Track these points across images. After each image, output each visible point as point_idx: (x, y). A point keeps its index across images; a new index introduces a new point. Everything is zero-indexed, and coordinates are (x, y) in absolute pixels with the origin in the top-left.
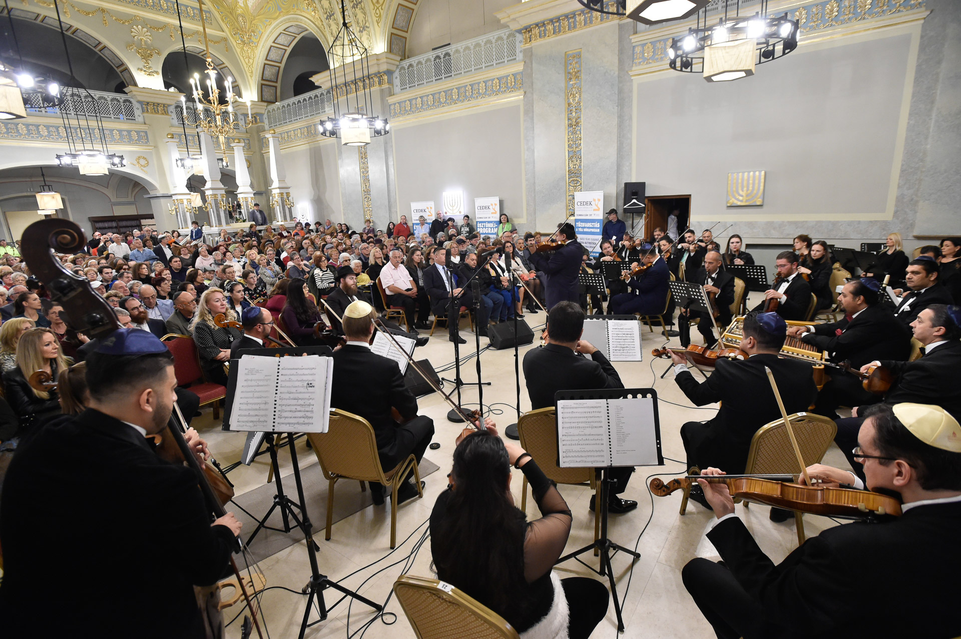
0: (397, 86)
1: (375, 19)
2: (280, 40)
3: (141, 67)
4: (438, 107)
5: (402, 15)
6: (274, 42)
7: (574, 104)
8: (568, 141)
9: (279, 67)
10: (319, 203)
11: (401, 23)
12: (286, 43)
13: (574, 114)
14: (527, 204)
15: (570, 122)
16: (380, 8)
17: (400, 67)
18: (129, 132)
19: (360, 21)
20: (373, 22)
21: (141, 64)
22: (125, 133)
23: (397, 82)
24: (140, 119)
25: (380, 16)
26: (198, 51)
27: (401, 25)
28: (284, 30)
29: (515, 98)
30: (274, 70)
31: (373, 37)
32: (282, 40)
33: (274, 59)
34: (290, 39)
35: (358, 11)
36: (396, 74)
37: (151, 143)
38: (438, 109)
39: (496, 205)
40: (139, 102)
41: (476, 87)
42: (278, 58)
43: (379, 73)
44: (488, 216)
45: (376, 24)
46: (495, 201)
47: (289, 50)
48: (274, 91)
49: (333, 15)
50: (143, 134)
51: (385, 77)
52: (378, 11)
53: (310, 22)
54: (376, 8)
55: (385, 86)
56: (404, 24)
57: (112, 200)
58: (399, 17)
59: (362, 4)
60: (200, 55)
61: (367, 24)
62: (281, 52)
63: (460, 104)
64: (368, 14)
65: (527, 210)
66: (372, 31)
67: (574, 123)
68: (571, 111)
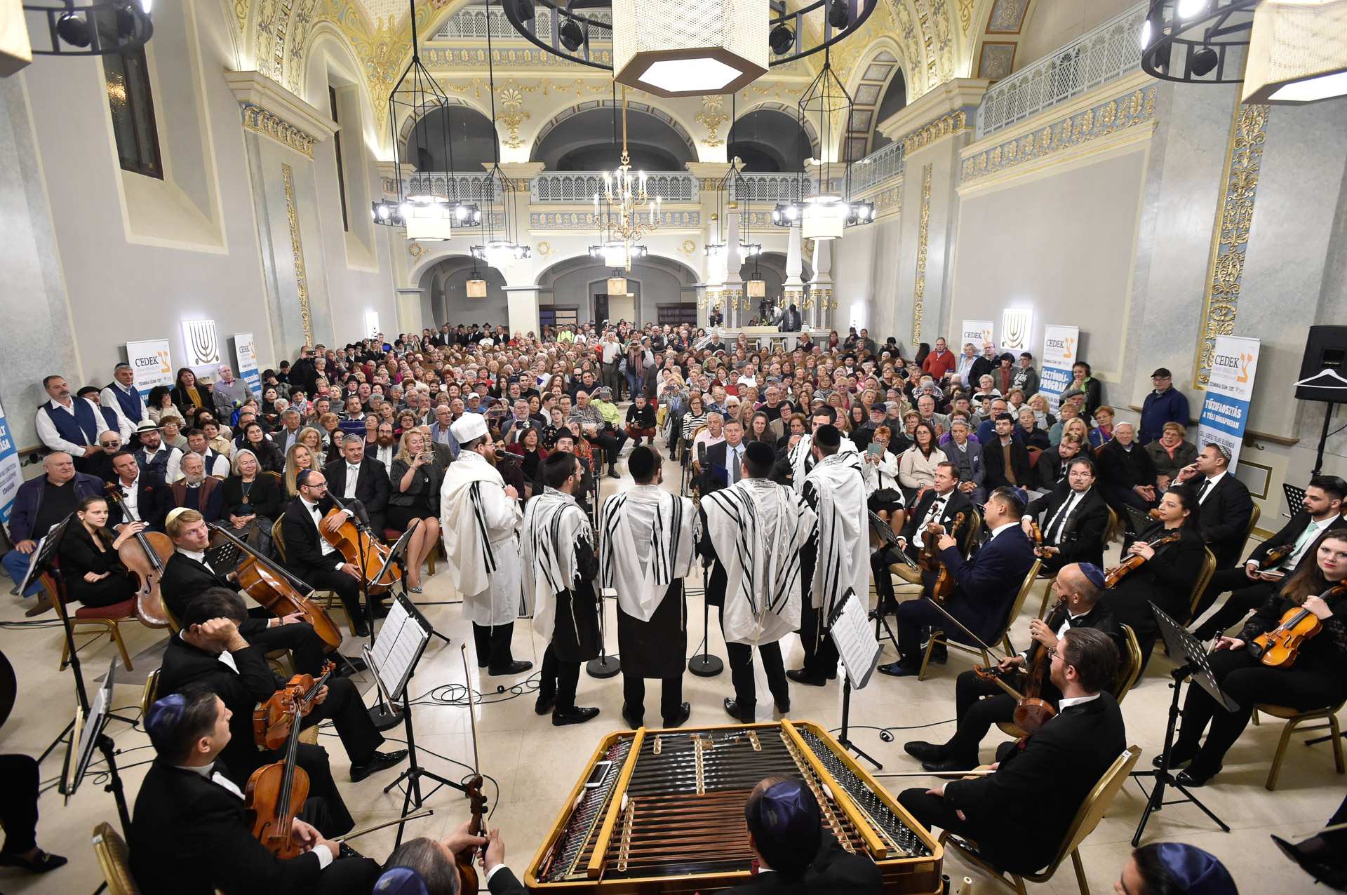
0: (980, 128)
1: (961, 24)
2: (871, 75)
3: (706, 138)
4: (1039, 156)
5: (1006, 8)
6: (863, 79)
7: (1248, 139)
8: (1224, 223)
9: (872, 111)
10: (873, 305)
11: (1003, 19)
12: (880, 77)
13: (1245, 162)
14: (1126, 347)
15: (1235, 180)
16: (969, 6)
17: (987, 96)
18: (681, 213)
19: (942, 34)
20: (957, 29)
21: (707, 133)
22: (677, 215)
23: (980, 121)
24: (695, 198)
25: (969, 19)
26: (778, 106)
27: (1005, 24)
28: (874, 60)
29: (1138, 137)
30: (865, 116)
31: (955, 55)
32: (873, 74)
33: (864, 101)
34: (885, 70)
35: (940, 18)
36: (981, 110)
37: (702, 224)
38: (1020, 165)
39: (1072, 341)
40: (697, 179)
41: (1078, 121)
42: (871, 99)
43: (953, 111)
44: (1058, 359)
45: (961, 32)
46: (1073, 333)
47: (886, 85)
48: (863, 145)
49: (912, 30)
50: (695, 215)
51: (963, 117)
52: (966, 12)
53: (894, 43)
54: (964, 7)
55: (961, 131)
56: (1012, 20)
57: (682, 285)
58: (999, 13)
59: (945, 5)
60: (781, 111)
61: (949, 37)
62: (874, 90)
63: (1052, 154)
64: (951, 20)
65: (1125, 357)
66: (955, 46)
67: (1242, 183)
68: (1241, 155)
